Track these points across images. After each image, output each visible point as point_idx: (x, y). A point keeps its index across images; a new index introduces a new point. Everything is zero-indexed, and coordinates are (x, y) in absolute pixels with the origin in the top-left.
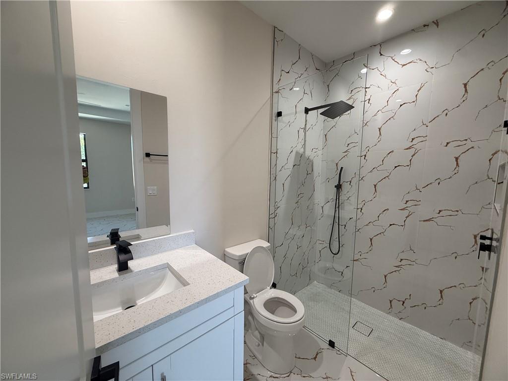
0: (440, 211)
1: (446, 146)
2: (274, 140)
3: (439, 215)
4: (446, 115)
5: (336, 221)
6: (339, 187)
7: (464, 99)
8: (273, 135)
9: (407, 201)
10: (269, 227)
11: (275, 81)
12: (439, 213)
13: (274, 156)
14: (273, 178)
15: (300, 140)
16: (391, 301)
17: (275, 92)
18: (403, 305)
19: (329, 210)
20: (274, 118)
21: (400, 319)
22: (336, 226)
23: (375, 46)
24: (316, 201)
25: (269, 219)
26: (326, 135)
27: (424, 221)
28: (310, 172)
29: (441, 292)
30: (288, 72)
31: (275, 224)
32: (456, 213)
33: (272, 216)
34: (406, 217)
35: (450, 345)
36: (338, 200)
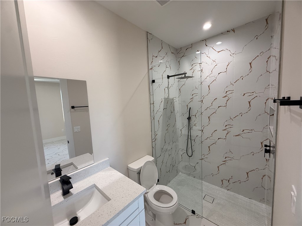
0: (243, 130)
1: (244, 96)
2: (151, 97)
3: (243, 132)
4: (242, 79)
5: (189, 137)
6: (189, 118)
7: (250, 71)
8: (151, 94)
9: (226, 126)
10: (152, 147)
11: (150, 63)
12: (243, 131)
13: (152, 105)
14: (153, 118)
15: (166, 94)
16: (222, 181)
17: (150, 69)
18: (228, 182)
19: (185, 132)
20: (150, 84)
21: (228, 190)
22: (189, 140)
23: (203, 41)
24: (177, 127)
25: (152, 142)
26: (180, 89)
27: (236, 136)
28: (173, 111)
29: (247, 173)
30: (157, 57)
31: (155, 145)
32: (251, 131)
33: (154, 140)
34: (227, 134)
35: (254, 201)
36: (189, 126)
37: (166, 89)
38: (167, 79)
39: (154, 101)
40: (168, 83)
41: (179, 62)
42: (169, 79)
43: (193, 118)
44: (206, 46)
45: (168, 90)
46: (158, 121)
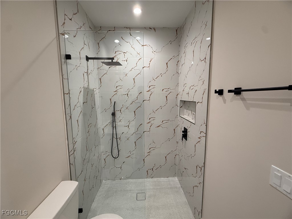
0: (163, 121)
1: (163, 91)
2: (65, 81)
3: (162, 123)
4: (162, 76)
6: (114, 114)
7: (167, 70)
9: (150, 119)
11: (60, 24)
14: (68, 117)
16: (147, 171)
18: (152, 170)
21: (152, 178)
23: (127, 28)
24: (99, 126)
25: (69, 156)
26: (100, 79)
27: (157, 127)
28: (93, 107)
29: (166, 157)
30: (71, 20)
31: (75, 158)
32: (168, 121)
33: (71, 152)
34: (150, 127)
37: (86, 74)
38: (86, 61)
39: (69, 90)
40: (88, 67)
41: (98, 44)
42: (88, 62)
43: (118, 114)
44: (131, 35)
45: (88, 77)
46: (77, 121)
